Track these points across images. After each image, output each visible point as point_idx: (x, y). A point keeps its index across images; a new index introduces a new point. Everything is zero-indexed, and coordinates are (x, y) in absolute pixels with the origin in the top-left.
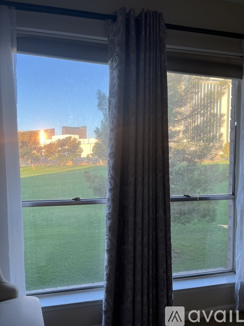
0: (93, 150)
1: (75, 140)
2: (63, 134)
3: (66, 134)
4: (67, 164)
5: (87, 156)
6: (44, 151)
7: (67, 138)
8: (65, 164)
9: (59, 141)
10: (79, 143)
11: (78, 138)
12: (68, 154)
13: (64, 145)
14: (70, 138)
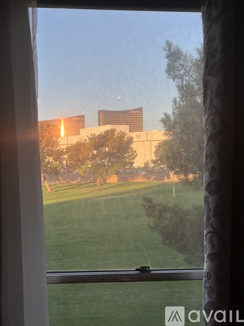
0: (156, 153)
1: (122, 134)
2: (99, 125)
3: (104, 124)
4: (108, 181)
5: (146, 164)
6: (66, 156)
7: (107, 132)
8: (105, 180)
9: (93, 138)
10: (131, 140)
11: (127, 132)
12: (109, 162)
13: (103, 145)
14: (113, 131)
